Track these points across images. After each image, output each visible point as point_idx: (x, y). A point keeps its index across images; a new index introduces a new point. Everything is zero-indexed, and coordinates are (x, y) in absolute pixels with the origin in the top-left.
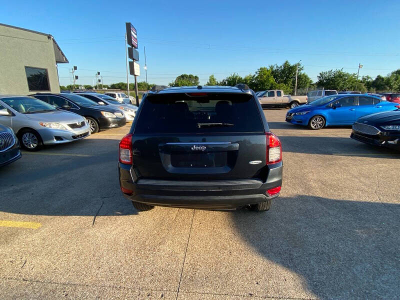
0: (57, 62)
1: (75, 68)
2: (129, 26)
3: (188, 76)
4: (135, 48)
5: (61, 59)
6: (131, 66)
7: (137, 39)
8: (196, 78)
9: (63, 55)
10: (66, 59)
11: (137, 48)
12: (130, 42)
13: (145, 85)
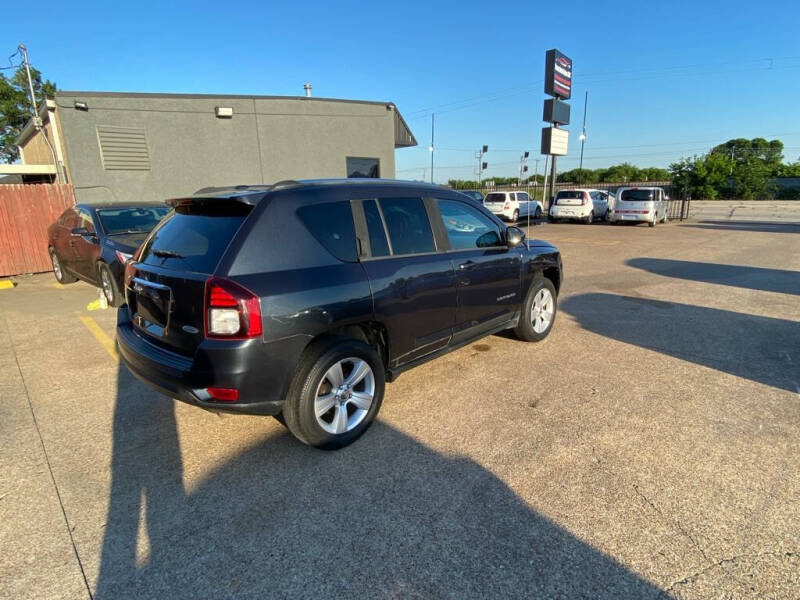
0: (398, 145)
1: (485, 149)
2: (551, 57)
3: (747, 142)
4: (564, 98)
5: (405, 139)
6: (546, 135)
7: (570, 80)
8: (776, 146)
9: (409, 133)
10: (413, 139)
11: (569, 98)
12: (549, 87)
13: (627, 172)
